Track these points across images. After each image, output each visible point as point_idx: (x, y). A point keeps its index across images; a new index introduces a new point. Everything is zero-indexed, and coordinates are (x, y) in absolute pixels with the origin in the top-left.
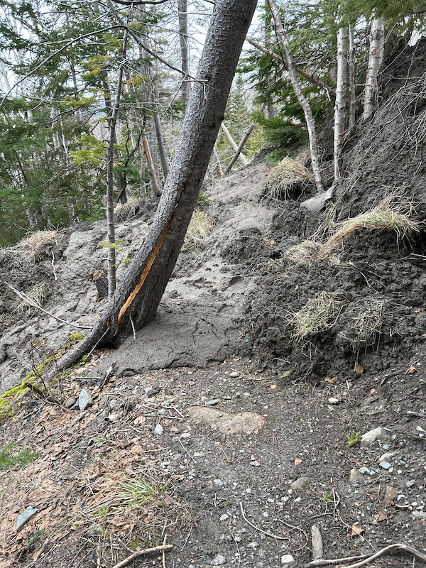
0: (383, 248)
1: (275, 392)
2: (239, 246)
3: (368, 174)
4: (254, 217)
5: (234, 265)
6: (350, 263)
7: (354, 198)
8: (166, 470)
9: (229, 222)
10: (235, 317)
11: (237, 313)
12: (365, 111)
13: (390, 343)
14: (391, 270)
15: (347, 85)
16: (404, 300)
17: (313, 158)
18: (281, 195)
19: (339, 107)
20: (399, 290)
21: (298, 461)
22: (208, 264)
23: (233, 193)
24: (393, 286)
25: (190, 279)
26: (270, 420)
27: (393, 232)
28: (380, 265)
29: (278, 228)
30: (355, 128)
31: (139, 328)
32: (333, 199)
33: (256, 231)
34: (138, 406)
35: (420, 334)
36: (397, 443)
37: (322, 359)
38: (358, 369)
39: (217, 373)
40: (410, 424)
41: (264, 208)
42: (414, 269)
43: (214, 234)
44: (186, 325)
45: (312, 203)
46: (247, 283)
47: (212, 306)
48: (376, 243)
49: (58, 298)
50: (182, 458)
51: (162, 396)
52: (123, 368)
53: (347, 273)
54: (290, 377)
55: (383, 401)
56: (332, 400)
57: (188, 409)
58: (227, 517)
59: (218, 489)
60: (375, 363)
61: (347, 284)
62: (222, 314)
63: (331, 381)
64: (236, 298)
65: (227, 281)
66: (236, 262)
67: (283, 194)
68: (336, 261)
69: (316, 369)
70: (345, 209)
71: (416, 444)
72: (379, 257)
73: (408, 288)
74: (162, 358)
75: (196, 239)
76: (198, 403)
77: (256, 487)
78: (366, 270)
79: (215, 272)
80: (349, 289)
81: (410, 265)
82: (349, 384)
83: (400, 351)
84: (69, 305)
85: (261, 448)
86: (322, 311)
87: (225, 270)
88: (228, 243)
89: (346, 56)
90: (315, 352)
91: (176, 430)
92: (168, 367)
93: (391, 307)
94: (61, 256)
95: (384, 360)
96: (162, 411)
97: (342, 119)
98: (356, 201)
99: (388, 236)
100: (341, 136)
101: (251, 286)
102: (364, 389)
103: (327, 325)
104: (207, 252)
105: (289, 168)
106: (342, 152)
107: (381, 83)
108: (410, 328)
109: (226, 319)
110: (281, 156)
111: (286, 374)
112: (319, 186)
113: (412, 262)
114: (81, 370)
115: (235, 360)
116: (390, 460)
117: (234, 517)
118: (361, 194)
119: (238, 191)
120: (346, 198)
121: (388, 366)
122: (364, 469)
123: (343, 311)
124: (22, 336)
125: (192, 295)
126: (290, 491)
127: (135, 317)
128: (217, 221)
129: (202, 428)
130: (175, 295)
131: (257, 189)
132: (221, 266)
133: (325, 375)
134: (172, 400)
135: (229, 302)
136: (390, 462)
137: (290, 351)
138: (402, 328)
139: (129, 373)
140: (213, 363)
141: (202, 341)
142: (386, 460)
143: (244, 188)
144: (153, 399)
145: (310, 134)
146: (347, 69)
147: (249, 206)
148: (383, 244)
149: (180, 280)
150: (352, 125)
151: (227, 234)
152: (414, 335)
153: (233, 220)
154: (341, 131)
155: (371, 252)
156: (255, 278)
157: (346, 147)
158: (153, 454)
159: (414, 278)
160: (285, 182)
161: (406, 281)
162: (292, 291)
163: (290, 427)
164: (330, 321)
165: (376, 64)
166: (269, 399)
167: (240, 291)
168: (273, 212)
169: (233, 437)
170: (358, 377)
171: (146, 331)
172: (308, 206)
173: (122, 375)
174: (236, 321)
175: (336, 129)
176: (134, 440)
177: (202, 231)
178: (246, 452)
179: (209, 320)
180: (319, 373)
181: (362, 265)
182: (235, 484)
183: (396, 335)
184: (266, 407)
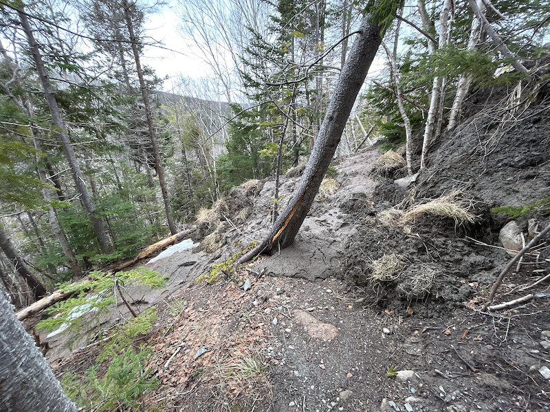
0: (443, 228)
1: (350, 312)
2: (351, 204)
3: (443, 170)
4: (364, 186)
5: (346, 215)
6: (417, 235)
7: (430, 185)
8: (270, 354)
9: (347, 187)
10: (339, 250)
11: (341, 247)
12: (450, 124)
13: (436, 301)
14: (447, 245)
15: (437, 109)
16: (453, 270)
17: (407, 152)
18: (383, 173)
19: (429, 123)
20: (450, 262)
21: (350, 375)
22: (331, 211)
23: (354, 169)
24: (446, 258)
25: (319, 219)
26: (342, 333)
27: (452, 219)
28: (440, 241)
29: (378, 194)
30: (439, 136)
31: (283, 248)
32: (416, 182)
33: (363, 195)
34: (270, 300)
35: (461, 301)
36: (422, 392)
37: (385, 297)
38: (409, 311)
39: (319, 287)
40: (435, 379)
41: (371, 180)
42: (465, 248)
43: (338, 193)
44: (308, 251)
45: (402, 182)
46: (351, 228)
47: (327, 240)
48: (439, 224)
49: (254, 216)
50: (282, 347)
51: (284, 296)
52: (269, 271)
53: (414, 241)
54: (363, 303)
55: (421, 346)
56: (386, 330)
57: (295, 311)
58: (293, 404)
59: (295, 379)
60: (422, 311)
61: (412, 250)
62: (332, 247)
63: (389, 313)
64: (342, 237)
65: (340, 225)
66: (348, 213)
67: (385, 173)
68: (408, 230)
69: (380, 303)
70: (422, 191)
71: (436, 401)
72: (439, 234)
73: (458, 261)
74: (290, 271)
75: (326, 195)
76: (302, 307)
77: (317, 386)
78: (428, 242)
79: (333, 217)
80: (412, 254)
81: (463, 245)
82: (401, 320)
83: (443, 308)
84: (258, 221)
85: (329, 354)
86: (390, 267)
87: (340, 217)
88: (345, 200)
89: (438, 90)
90: (382, 291)
91: (284, 324)
92: (293, 277)
93: (440, 276)
94: (258, 194)
95: (429, 312)
96: (280, 308)
97: (431, 130)
98: (432, 187)
99: (449, 221)
100: (429, 141)
101: (354, 231)
102: (411, 328)
103: (392, 277)
104: (332, 204)
105: (391, 157)
106: (428, 151)
107: (464, 107)
108: (453, 295)
109: (334, 250)
110: (387, 148)
111: (361, 300)
112: (409, 170)
113: (465, 243)
114: (251, 265)
115: (333, 280)
116: (413, 404)
117: (298, 406)
118: (436, 183)
119: (357, 167)
120: (425, 184)
121: (432, 317)
122: (392, 403)
123: (405, 269)
124: (235, 233)
125: (317, 230)
126: (338, 399)
127: (281, 242)
128: (341, 186)
129: (299, 327)
130: (307, 229)
131: (369, 167)
132: (339, 214)
133: (386, 308)
134: (288, 301)
135: (338, 239)
136: (412, 406)
137: (366, 284)
138: (447, 293)
139: (272, 275)
140: (319, 280)
141: (315, 264)
142: (410, 403)
143: (361, 166)
144: (279, 297)
145: (407, 137)
146: (438, 99)
147: (362, 177)
148: (444, 226)
149: (313, 218)
150: (437, 134)
151: (345, 195)
152: (456, 301)
153: (350, 186)
154: (428, 138)
155: (434, 230)
156: (357, 225)
157: (431, 149)
158: (267, 338)
159: (465, 254)
160: (387, 165)
161: (458, 256)
162: (375, 245)
163: (352, 343)
164: (394, 274)
165: (463, 94)
166: (345, 316)
167: (346, 233)
168: (377, 183)
169: (314, 340)
170: (409, 316)
171: (286, 250)
172: (399, 183)
173: (268, 275)
174: (339, 253)
175: (425, 136)
176: (260, 325)
177: (331, 191)
178: (319, 355)
179: (322, 250)
180: (382, 305)
181: (426, 238)
182: (306, 378)
183: (441, 297)
184: (341, 322)
